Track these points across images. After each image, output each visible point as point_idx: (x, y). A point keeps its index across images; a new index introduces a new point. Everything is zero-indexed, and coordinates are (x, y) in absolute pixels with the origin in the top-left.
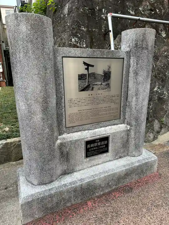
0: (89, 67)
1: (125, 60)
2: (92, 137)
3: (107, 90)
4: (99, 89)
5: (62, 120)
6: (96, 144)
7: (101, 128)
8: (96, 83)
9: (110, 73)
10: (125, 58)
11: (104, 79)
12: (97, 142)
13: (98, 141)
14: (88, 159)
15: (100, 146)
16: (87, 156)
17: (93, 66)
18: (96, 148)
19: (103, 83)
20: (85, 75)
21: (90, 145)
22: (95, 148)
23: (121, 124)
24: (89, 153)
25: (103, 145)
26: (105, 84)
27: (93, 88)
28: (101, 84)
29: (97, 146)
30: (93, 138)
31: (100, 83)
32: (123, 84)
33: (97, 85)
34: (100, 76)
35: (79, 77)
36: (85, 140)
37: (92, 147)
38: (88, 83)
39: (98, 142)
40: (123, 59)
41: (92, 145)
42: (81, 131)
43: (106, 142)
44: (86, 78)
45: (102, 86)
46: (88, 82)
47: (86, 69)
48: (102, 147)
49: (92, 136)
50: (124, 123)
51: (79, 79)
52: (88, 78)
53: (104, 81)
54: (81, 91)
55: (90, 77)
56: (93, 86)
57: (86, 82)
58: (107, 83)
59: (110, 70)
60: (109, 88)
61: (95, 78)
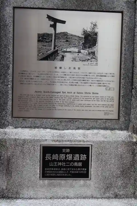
0: (57, 23)
2: (54, 141)
3: (89, 62)
4: (74, 59)
5: (7, 103)
6: (62, 157)
7: (77, 129)
8: (68, 50)
9: (96, 34)
10: (125, 12)
11: (83, 44)
12: (66, 153)
13: (68, 150)
14: (46, 181)
15: (71, 161)
16: (44, 175)
17: (64, 22)
18: (64, 164)
19: (82, 51)
20: (49, 35)
21: (51, 156)
22: (60, 164)
23: (121, 129)
24: (48, 171)
25: (78, 161)
26: (87, 51)
27: (63, 57)
28: (79, 52)
29: (64, 161)
30: (57, 143)
31: (76, 50)
32: (123, 55)
33: (71, 52)
34: (77, 38)
35: (39, 37)
37: (55, 160)
38: (54, 48)
39: (68, 153)
40: (120, 14)
41: (55, 157)
42: (38, 127)
43: (84, 157)
44: (51, 41)
45: (80, 54)
46: (55, 46)
47: (51, 26)
48: (76, 164)
49: (56, 139)
50: (127, 129)
51: (39, 41)
52: (55, 41)
53: (84, 48)
54: (41, 60)
55: (59, 38)
56: (63, 54)
57: (51, 46)
58: (90, 50)
59: (96, 30)
60: (94, 60)
61: (67, 41)
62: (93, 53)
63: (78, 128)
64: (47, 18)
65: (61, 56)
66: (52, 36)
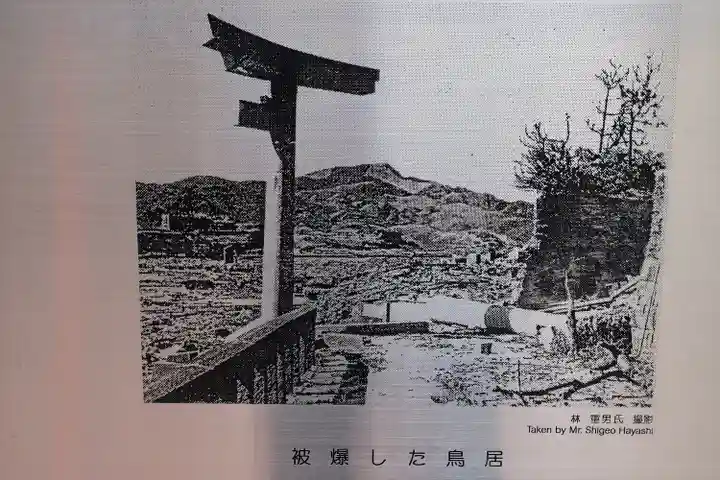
3: (582, 406)
4: (454, 388)
8: (404, 312)
9: (646, 175)
11: (533, 259)
17: (359, 80)
20: (235, 198)
26: (561, 322)
27: (358, 371)
28: (496, 327)
31: (472, 311)
33: (421, 328)
34: (476, 215)
35: (147, 215)
38: (284, 303)
44: (258, 241)
45: (502, 347)
47: (250, 115)
51: (149, 245)
52: (286, 242)
53: (542, 289)
55: (321, 218)
56: (356, 344)
57: (254, 286)
58: (592, 312)
59: (649, 141)
60: (618, 387)
61: (393, 240)
62: (619, 335)
64: (210, 45)
65: (341, 364)
66: (261, 199)
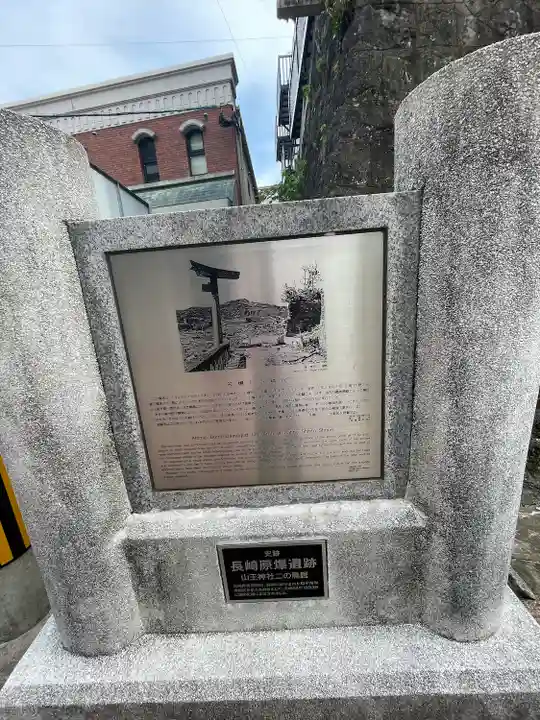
0: (219, 280)
1: (390, 236)
2: (246, 538)
3: (307, 363)
4: (271, 362)
6: (265, 564)
7: (291, 503)
8: (256, 341)
9: (319, 296)
10: (393, 228)
11: (289, 322)
12: (273, 559)
13: (277, 553)
15: (284, 571)
16: (233, 596)
17: (235, 275)
18: (270, 576)
19: (287, 340)
20: (204, 312)
21: (243, 564)
22: (262, 576)
23: (390, 497)
24: (239, 589)
25: (299, 571)
26: (299, 340)
27: (243, 359)
28: (281, 343)
29: (270, 571)
30: (251, 542)
32: (389, 340)
33: (259, 345)
34: (272, 311)
35: (180, 320)
36: (220, 543)
37: (251, 571)
38: (221, 342)
39: (278, 558)
40: (380, 235)
41: (251, 565)
42: (210, 506)
43: (311, 563)
44: (211, 324)
45: (284, 348)
46: (221, 335)
47: (205, 288)
48: (295, 575)
49: (250, 532)
50: (401, 494)
51: (181, 328)
52: (219, 324)
53: (292, 330)
54: (194, 370)
55: (229, 317)
56: (241, 352)
57: (211, 338)
58: (307, 336)
59: (317, 286)
60: (315, 357)
61: (249, 320)
62: (316, 342)
63: (294, 501)
64: (192, 269)
65: (238, 358)
66: (211, 312)
